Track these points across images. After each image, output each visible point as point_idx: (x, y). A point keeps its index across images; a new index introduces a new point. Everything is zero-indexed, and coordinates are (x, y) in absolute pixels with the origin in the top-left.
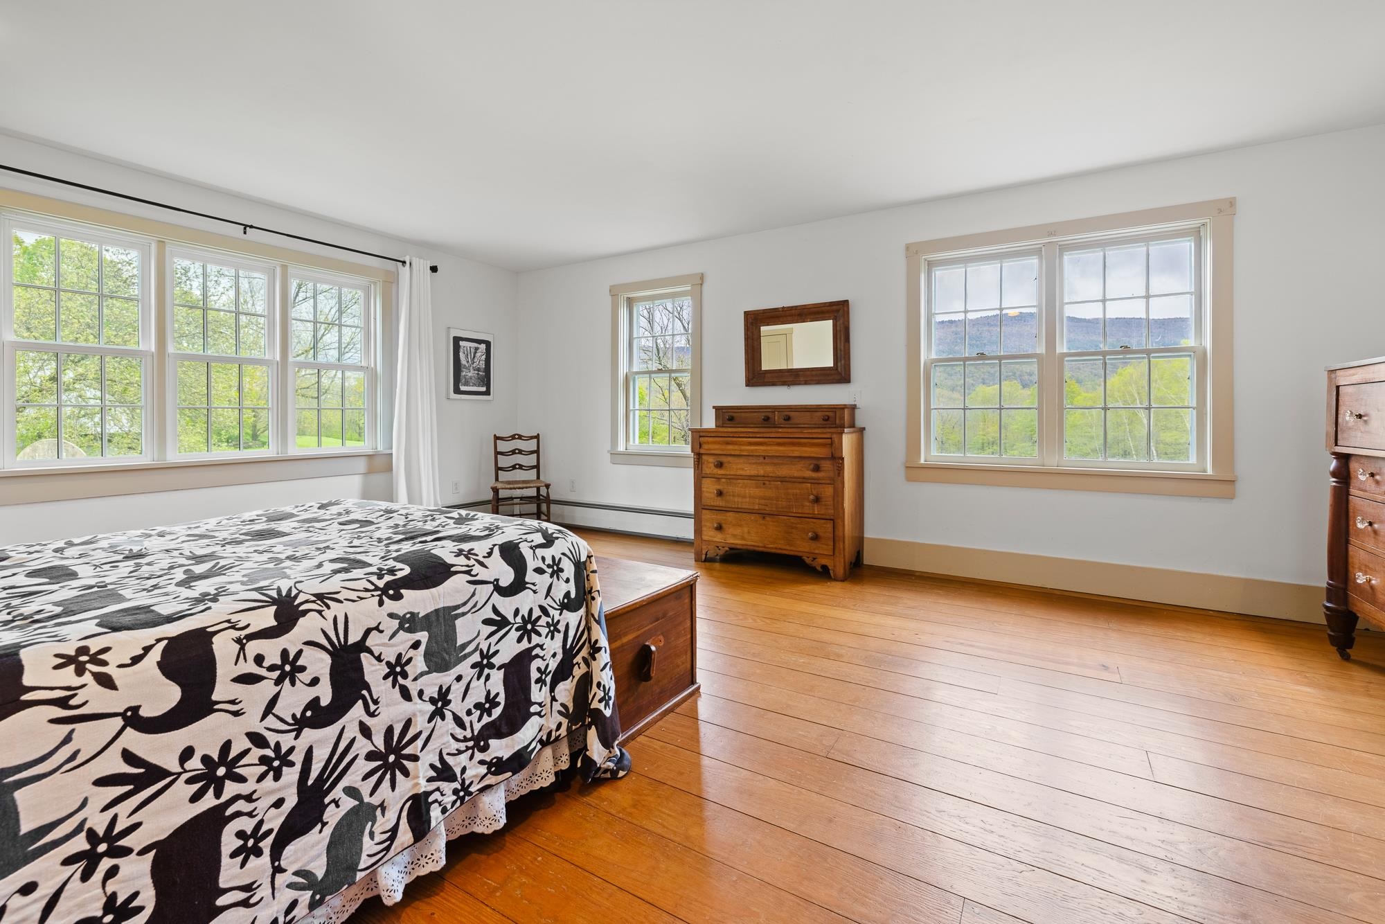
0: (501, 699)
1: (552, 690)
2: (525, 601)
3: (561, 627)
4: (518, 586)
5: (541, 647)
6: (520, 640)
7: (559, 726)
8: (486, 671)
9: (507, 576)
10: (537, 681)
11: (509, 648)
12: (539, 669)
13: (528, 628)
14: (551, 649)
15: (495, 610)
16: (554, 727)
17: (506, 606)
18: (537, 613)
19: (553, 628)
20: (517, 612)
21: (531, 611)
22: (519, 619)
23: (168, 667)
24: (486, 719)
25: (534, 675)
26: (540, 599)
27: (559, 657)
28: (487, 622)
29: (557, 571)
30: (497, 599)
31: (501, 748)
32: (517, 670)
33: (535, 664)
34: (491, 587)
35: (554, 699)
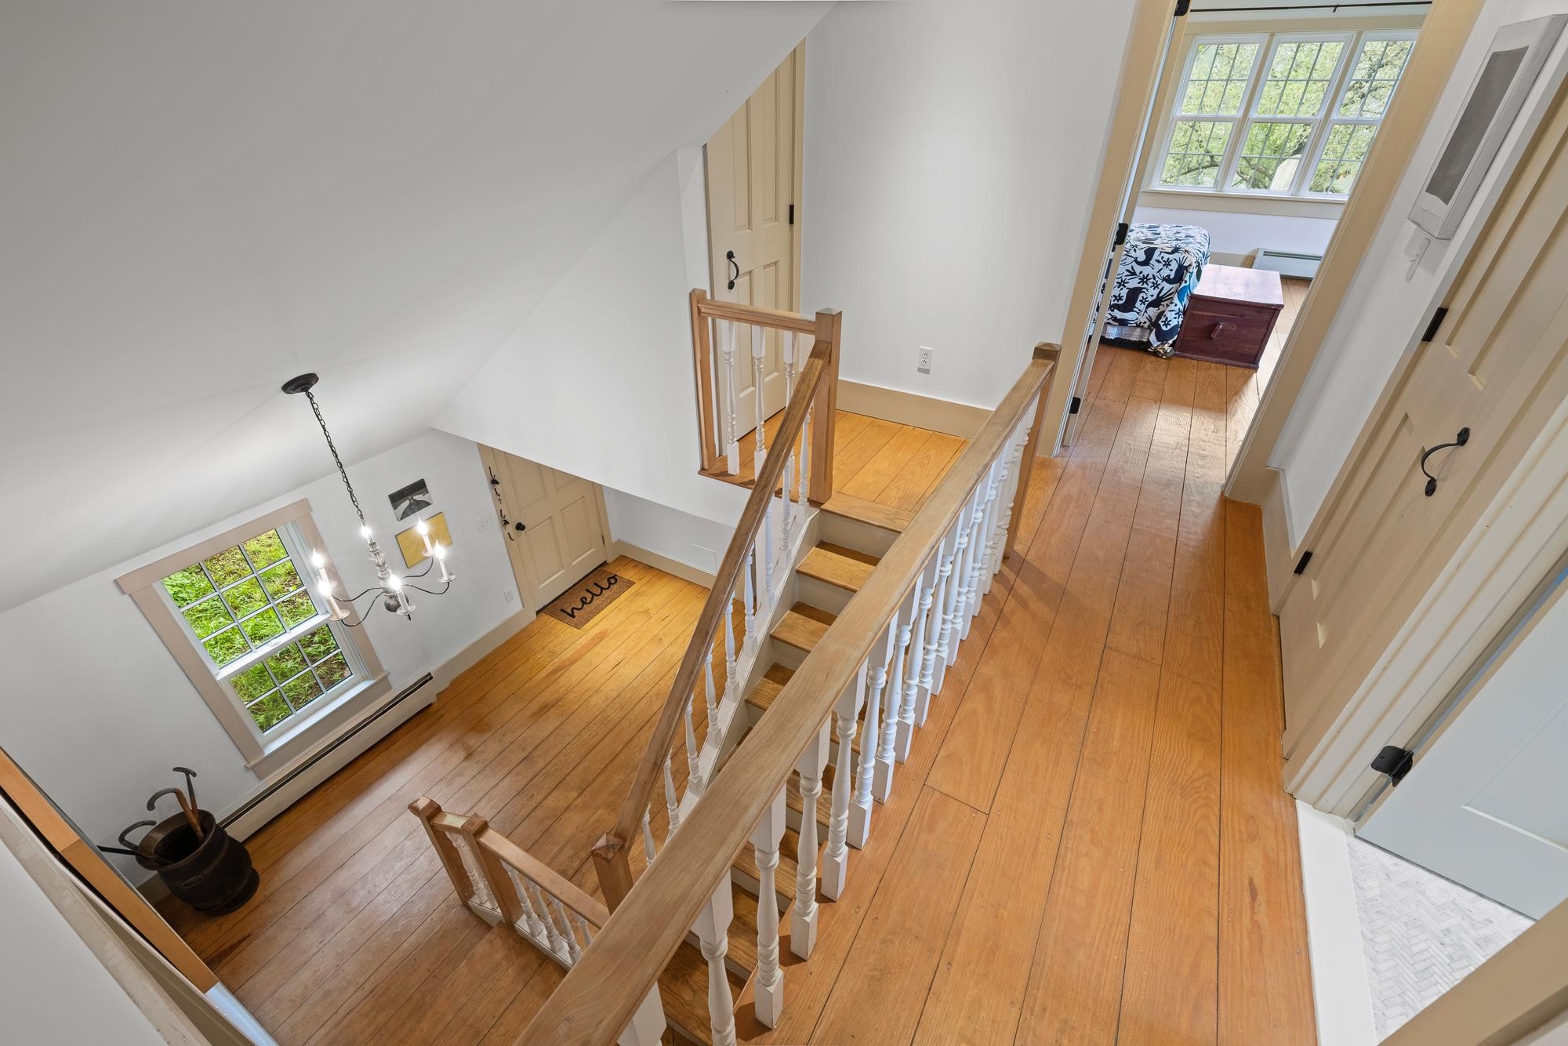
0: (1124, 298)
1: (1147, 308)
2: (1146, 270)
3: (1160, 287)
4: (1146, 263)
5: (1147, 290)
6: (1139, 283)
7: (1145, 323)
8: (1122, 287)
9: (1142, 257)
10: (1140, 301)
11: (1134, 283)
12: (1143, 297)
13: (1144, 280)
14: (1151, 294)
15: (1132, 268)
16: (1143, 322)
17: (1138, 269)
18: (1150, 276)
19: (1155, 286)
20: (1141, 272)
21: (1148, 275)
22: (1141, 275)
23: (1146, 252)
24: (1116, 302)
25: (1140, 298)
26: (1154, 272)
27: (1154, 298)
28: (1127, 270)
29: (1167, 264)
30: (1134, 264)
31: (1118, 314)
32: (1134, 294)
33: (1141, 295)
34: (1133, 259)
35: (1146, 311)
